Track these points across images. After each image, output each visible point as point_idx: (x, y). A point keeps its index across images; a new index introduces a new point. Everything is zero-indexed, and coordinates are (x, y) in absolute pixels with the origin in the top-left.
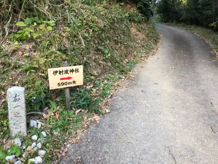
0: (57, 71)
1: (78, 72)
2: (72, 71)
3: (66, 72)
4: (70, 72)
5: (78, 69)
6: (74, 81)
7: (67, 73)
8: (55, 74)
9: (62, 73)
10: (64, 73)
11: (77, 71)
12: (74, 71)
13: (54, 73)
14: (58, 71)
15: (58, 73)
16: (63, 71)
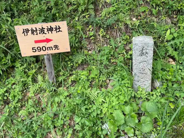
0: (28, 29)
1: (60, 31)
2: (51, 29)
3: (42, 30)
4: (48, 31)
5: (59, 26)
6: (56, 46)
7: (44, 33)
8: (26, 34)
9: (36, 33)
10: (38, 32)
11: (58, 29)
12: (54, 29)
13: (23, 32)
14: (30, 29)
15: (30, 32)
16: (36, 30)
